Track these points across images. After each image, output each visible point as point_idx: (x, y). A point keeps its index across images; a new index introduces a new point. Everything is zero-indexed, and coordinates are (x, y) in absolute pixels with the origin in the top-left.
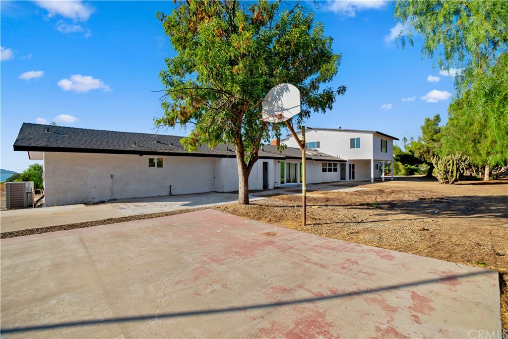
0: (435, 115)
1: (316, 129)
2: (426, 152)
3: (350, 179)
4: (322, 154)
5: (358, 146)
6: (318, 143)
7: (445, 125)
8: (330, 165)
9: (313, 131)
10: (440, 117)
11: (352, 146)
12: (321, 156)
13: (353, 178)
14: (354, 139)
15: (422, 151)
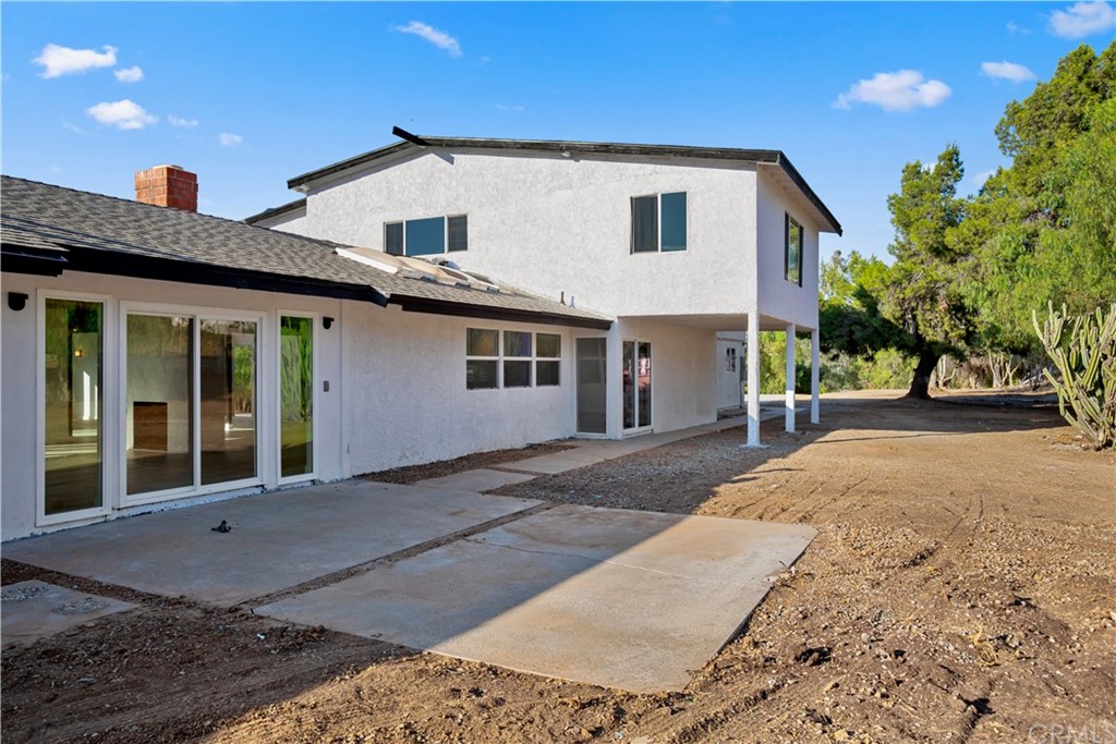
0: (942, 151)
1: (447, 147)
2: (922, 298)
3: (627, 425)
4: (471, 280)
5: (677, 240)
6: (459, 226)
7: (976, 194)
8: (519, 343)
9: (430, 160)
10: (961, 159)
11: (643, 240)
12: (468, 287)
13: (645, 421)
14: (653, 199)
15: (909, 293)
